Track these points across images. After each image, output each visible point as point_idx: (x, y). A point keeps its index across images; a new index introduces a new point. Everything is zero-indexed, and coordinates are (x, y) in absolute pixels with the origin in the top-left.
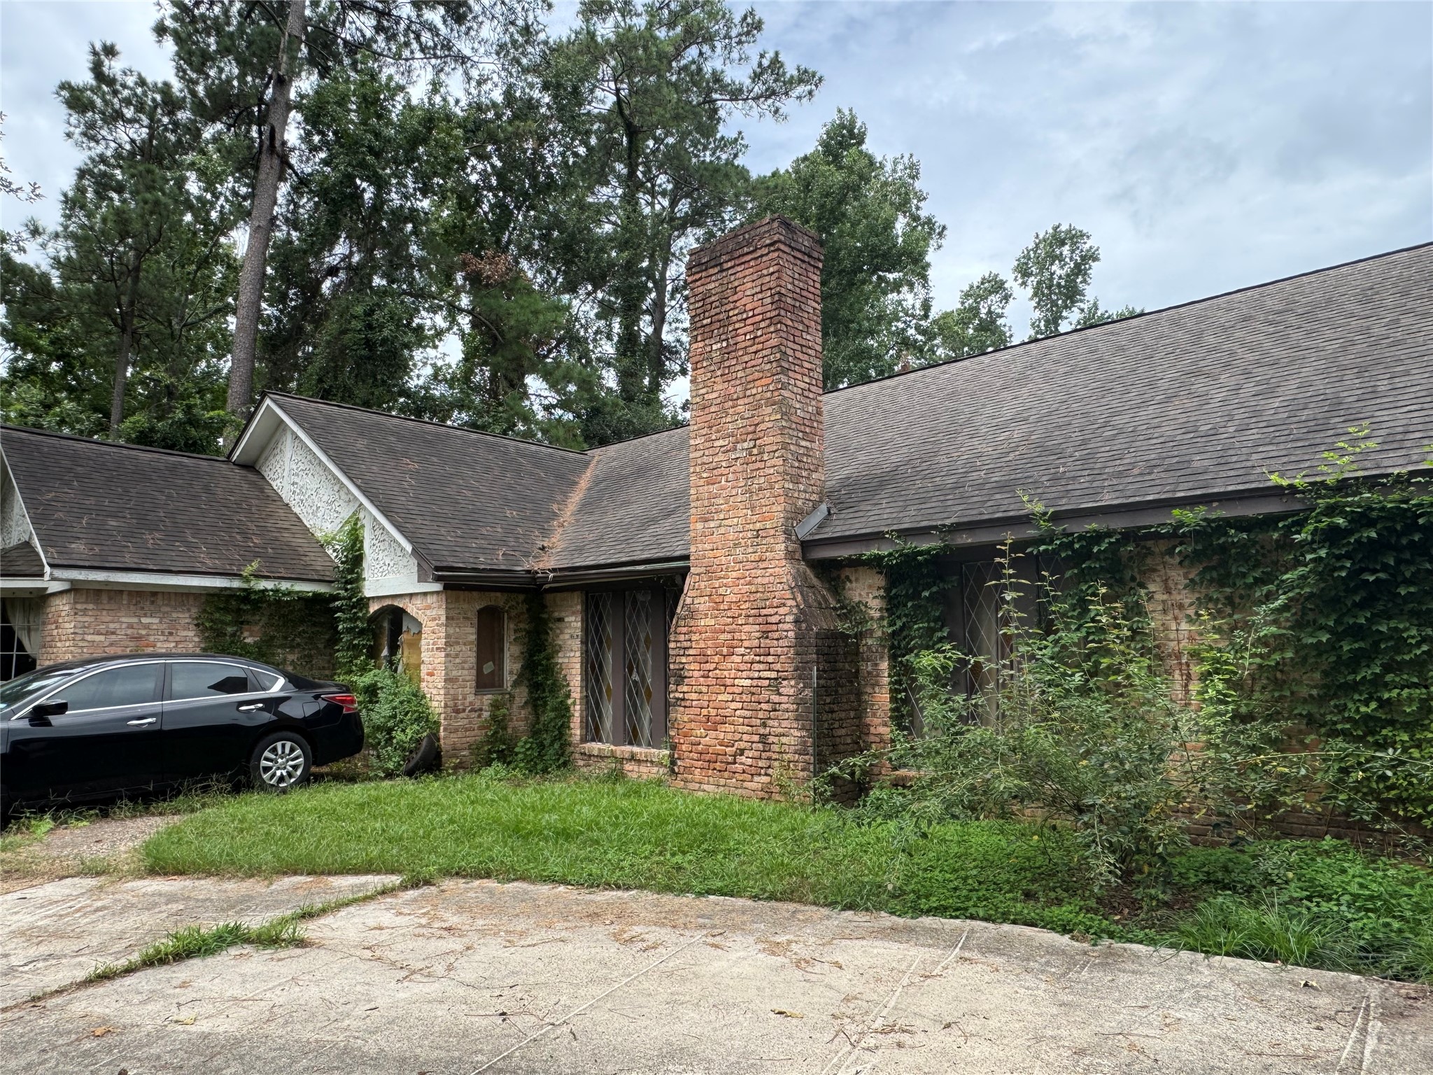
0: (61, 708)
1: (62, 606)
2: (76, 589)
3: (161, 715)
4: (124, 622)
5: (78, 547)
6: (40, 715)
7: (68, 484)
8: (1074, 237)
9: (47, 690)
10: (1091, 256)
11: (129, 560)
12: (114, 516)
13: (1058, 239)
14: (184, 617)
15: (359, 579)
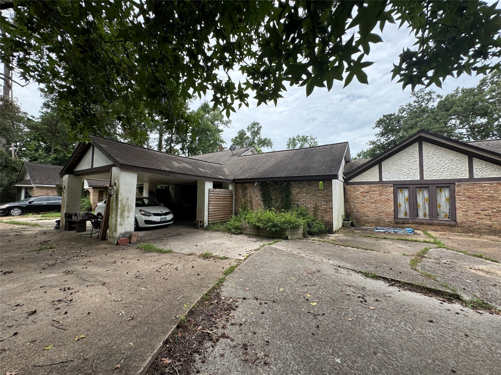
0: (33, 202)
1: (35, 189)
2: (37, 187)
3: (48, 203)
4: (45, 191)
5: (37, 181)
6: (30, 202)
7: (36, 171)
8: (258, 124)
9: (31, 199)
10: (261, 127)
11: (45, 183)
12: (44, 176)
13: (254, 124)
14: (55, 191)
15: (83, 186)
